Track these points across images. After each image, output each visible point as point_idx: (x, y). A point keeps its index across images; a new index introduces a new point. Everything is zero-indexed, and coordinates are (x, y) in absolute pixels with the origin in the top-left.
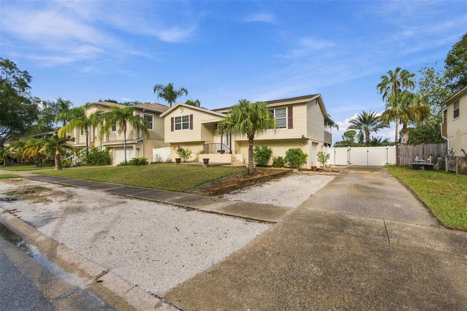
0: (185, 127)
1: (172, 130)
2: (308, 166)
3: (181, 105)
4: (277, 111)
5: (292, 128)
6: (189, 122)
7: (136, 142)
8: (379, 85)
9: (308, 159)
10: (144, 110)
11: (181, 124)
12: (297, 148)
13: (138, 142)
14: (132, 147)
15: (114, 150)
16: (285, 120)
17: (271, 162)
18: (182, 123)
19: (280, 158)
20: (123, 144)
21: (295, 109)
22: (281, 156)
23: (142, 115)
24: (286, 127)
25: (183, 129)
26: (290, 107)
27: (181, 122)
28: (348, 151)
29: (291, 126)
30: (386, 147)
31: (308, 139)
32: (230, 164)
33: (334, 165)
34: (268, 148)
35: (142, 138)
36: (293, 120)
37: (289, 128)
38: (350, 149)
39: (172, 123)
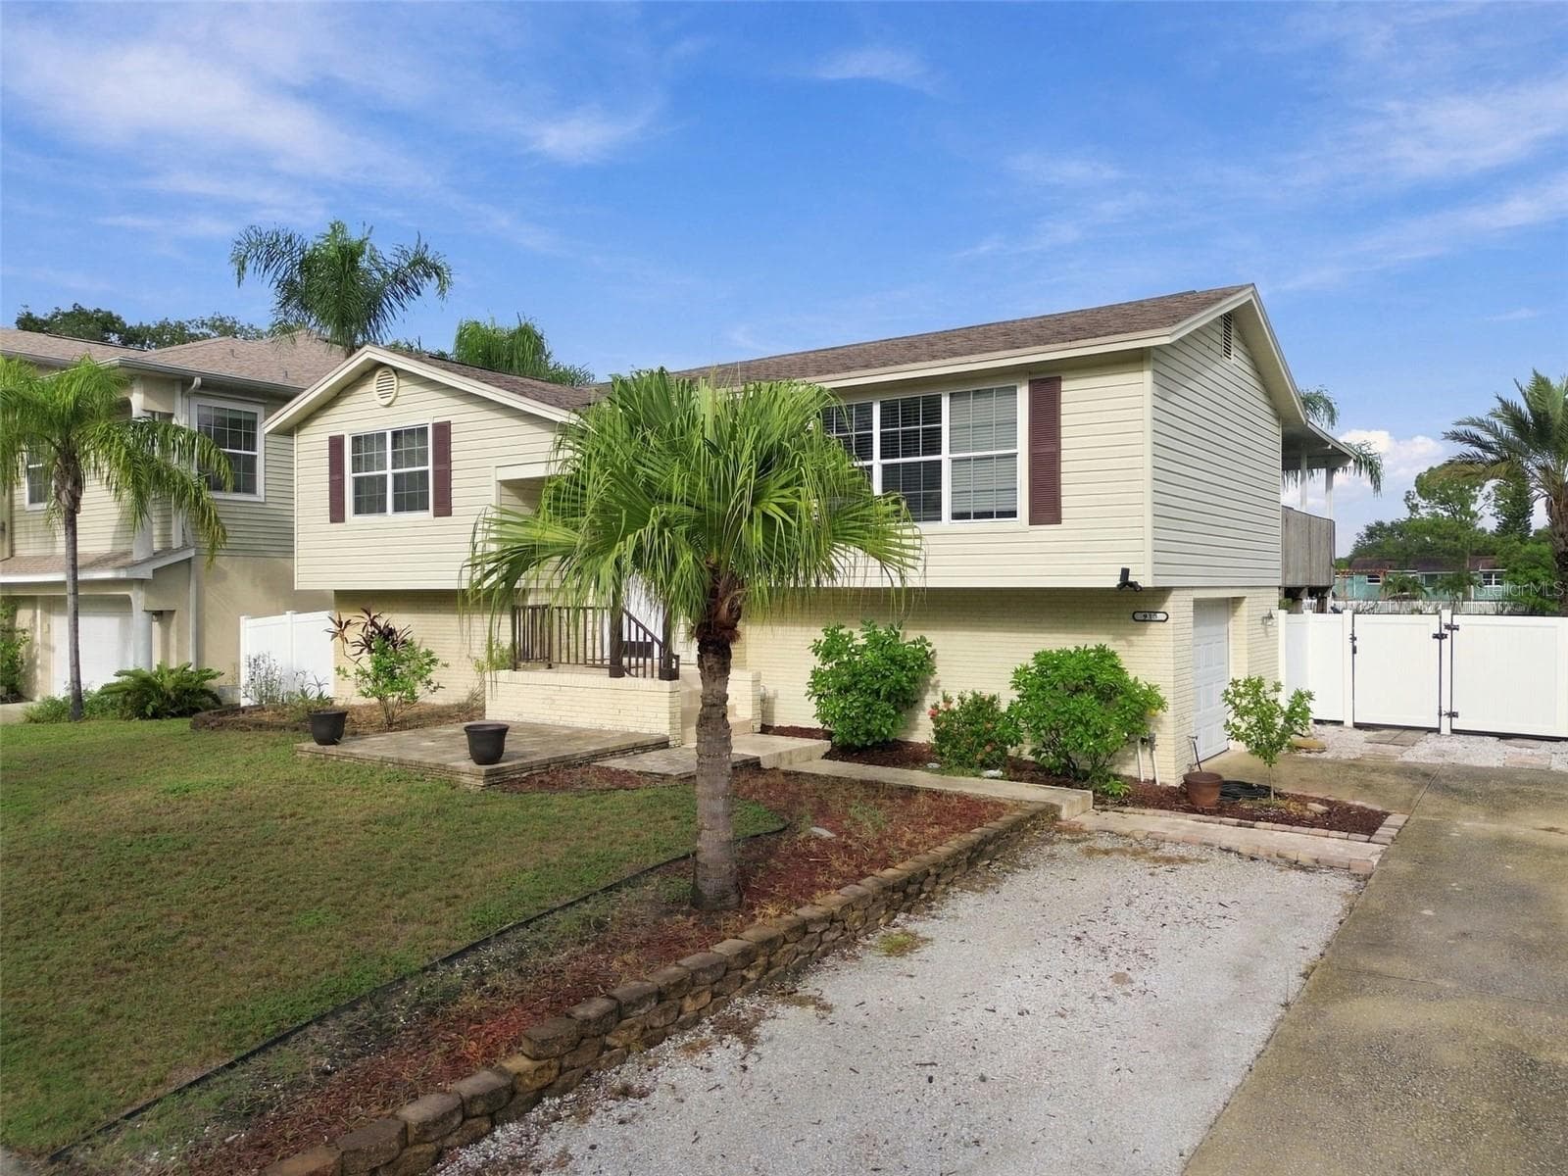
0: (410, 498)
1: (337, 514)
2: (1163, 766)
3: (380, 365)
4: (960, 403)
5: (1057, 520)
6: (430, 467)
7: (146, 573)
9: (1164, 724)
10: (197, 381)
11: (384, 478)
12: (1091, 646)
13: (156, 571)
14: (125, 603)
15: (39, 611)
16: (1004, 464)
17: (923, 732)
18: (390, 471)
19: (982, 707)
20: (61, 585)
21: (1075, 394)
22: (987, 694)
23: (185, 417)
24: (1013, 514)
25: (398, 508)
26: (1045, 383)
27: (385, 469)
28: (1440, 637)
29: (1046, 507)
31: (1161, 593)
32: (663, 744)
33: (1349, 723)
34: (910, 636)
35: (185, 547)
36: (1064, 467)
37: (1034, 520)
38: (1452, 628)
39: (332, 473)
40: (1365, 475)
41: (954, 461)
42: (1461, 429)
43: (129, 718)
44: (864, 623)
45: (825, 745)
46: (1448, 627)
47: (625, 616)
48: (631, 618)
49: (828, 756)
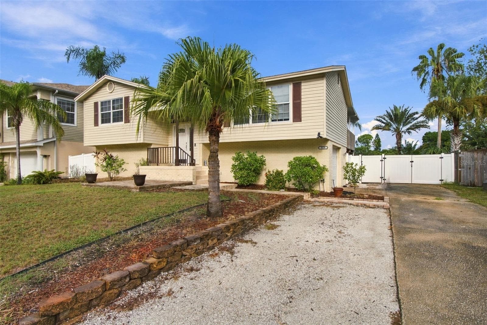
0: (117, 118)
1: (96, 124)
2: (327, 187)
3: (110, 81)
5: (301, 121)
6: (123, 109)
7: (41, 144)
8: (415, 69)
9: (327, 176)
10: (57, 91)
11: (110, 113)
12: (308, 156)
13: (44, 144)
14: (35, 153)
15: (11, 157)
16: (287, 105)
17: (262, 180)
18: (112, 111)
19: (279, 173)
20: (15, 149)
21: (305, 87)
22: (280, 170)
23: (53, 100)
24: (288, 120)
25: (113, 122)
26: (297, 83)
27: (110, 110)
28: (382, 161)
29: (297, 117)
30: (439, 156)
31: (326, 140)
32: (190, 184)
33: (361, 182)
34: (259, 155)
35: (53, 137)
36: (302, 106)
37: (294, 121)
38: (385, 158)
39: (95, 112)
40: (358, 128)
42: (378, 118)
43: (36, 184)
44: (247, 151)
45: (236, 185)
46: (383, 158)
47: (180, 149)
49: (236, 188)
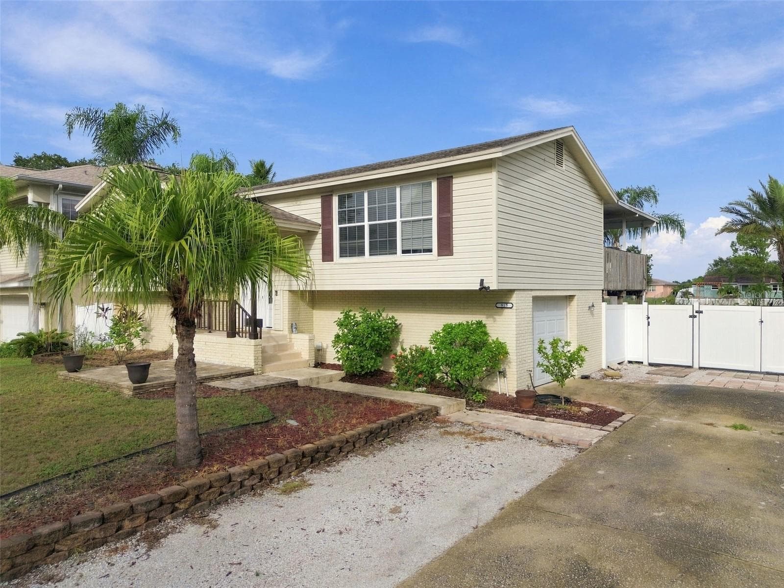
2: (508, 386)
4: (405, 192)
5: (452, 254)
7: (33, 284)
9: (510, 364)
10: (61, 186)
12: (475, 321)
13: (37, 283)
14: (25, 299)
16: (428, 222)
21: (460, 186)
23: (56, 204)
24: (430, 251)
26: (445, 178)
28: (693, 317)
29: (446, 247)
31: (509, 293)
32: (250, 373)
33: (646, 363)
36: (454, 225)
37: (440, 253)
38: (700, 312)
41: (403, 222)
42: (730, 206)
43: (23, 357)
44: (361, 308)
45: (342, 374)
46: (697, 312)
47: (237, 306)
48: (240, 307)
49: (343, 380)
